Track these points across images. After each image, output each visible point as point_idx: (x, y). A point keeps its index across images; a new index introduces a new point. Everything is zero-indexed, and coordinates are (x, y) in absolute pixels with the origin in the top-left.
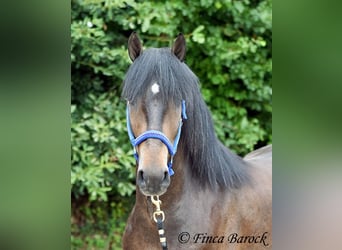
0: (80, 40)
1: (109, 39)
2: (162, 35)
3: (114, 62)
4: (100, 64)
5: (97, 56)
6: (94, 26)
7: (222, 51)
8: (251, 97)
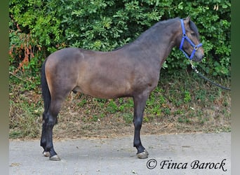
0: (130, 10)
1: (142, 9)
2: (165, 7)
3: (146, 19)
4: (140, 20)
5: (138, 17)
6: (135, 5)
7: (192, 13)
8: (207, 31)
